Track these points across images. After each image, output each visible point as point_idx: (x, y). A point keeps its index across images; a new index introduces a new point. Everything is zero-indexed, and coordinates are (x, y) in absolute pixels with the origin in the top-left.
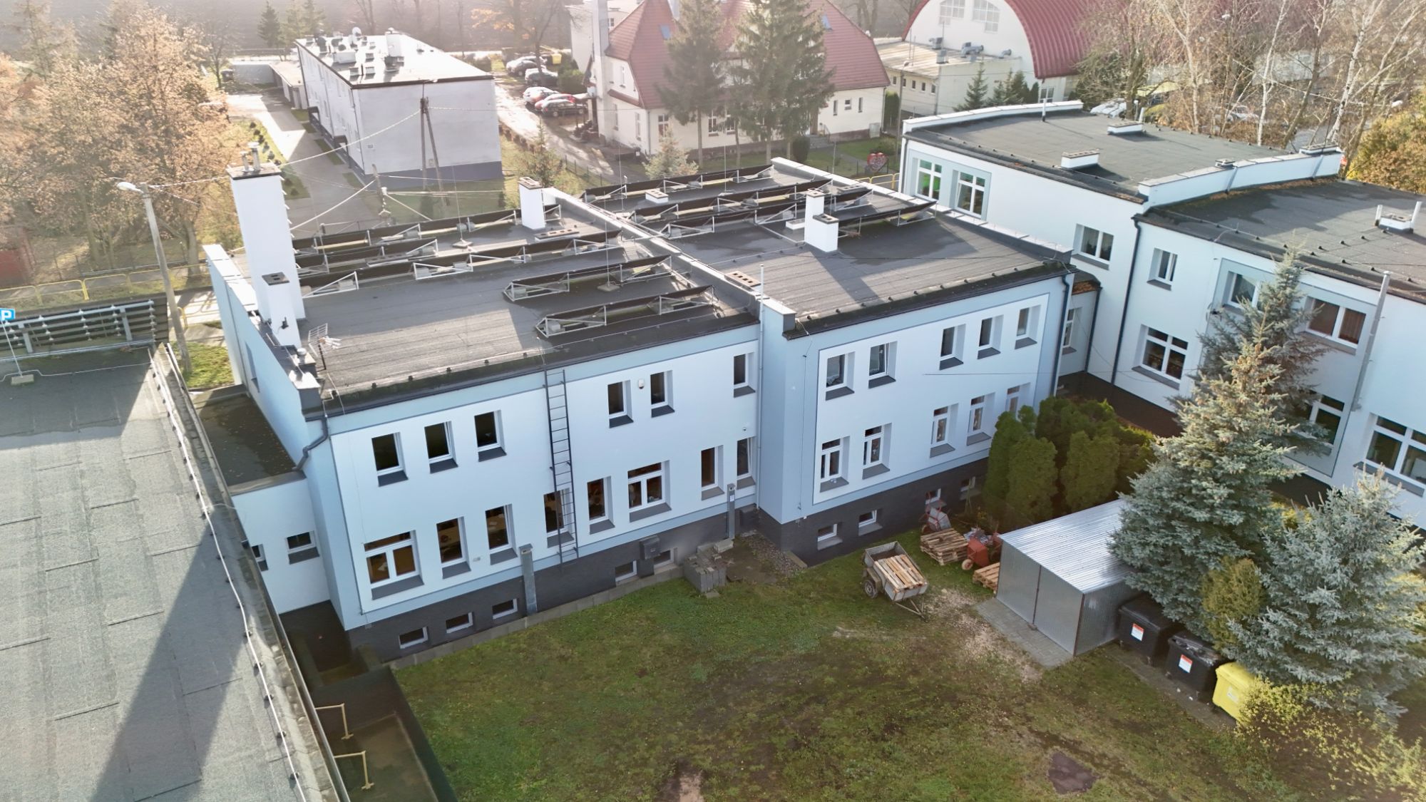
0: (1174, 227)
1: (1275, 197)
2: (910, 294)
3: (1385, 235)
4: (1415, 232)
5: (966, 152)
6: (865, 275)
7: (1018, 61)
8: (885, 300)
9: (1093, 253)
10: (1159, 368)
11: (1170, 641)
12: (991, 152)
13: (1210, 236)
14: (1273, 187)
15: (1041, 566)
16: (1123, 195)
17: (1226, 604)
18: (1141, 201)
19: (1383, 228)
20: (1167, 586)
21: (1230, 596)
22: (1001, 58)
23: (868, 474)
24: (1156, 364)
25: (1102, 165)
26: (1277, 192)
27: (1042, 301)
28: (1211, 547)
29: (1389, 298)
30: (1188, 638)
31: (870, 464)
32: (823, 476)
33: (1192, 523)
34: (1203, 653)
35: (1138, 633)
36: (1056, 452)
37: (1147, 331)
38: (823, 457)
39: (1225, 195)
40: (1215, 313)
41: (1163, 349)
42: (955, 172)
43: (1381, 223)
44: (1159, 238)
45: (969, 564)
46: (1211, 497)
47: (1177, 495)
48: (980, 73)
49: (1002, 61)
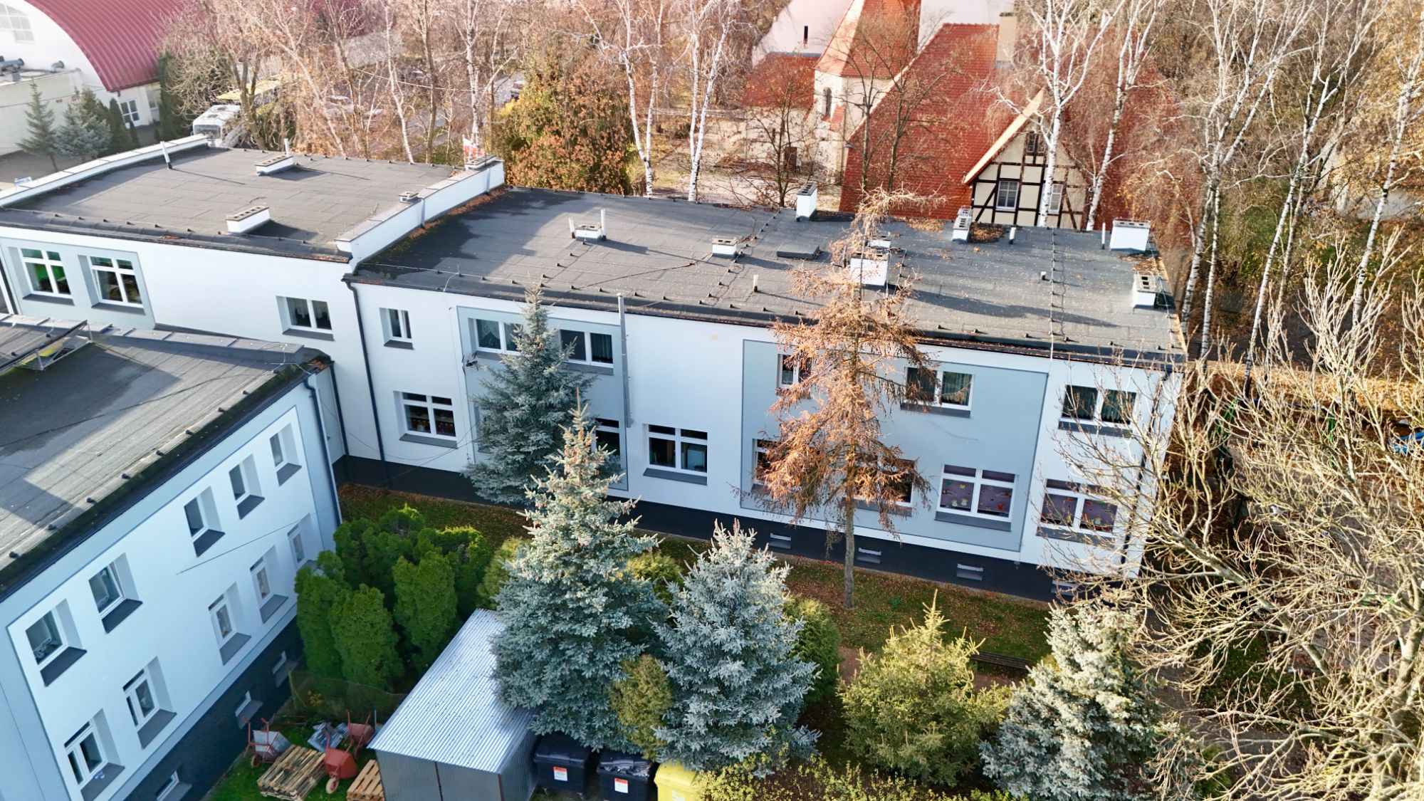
0: (393, 282)
1: (469, 223)
2: (116, 482)
3: (587, 247)
4: (608, 237)
5: (88, 230)
6: (30, 470)
7: (77, 74)
8: (83, 505)
9: (308, 324)
10: (428, 429)
11: (598, 771)
12: (125, 225)
13: (437, 286)
14: (460, 211)
15: (436, 763)
16: (321, 256)
17: (643, 711)
18: (345, 259)
19: (580, 239)
20: (575, 715)
21: (644, 700)
22: (52, 72)
23: (146, 736)
24: (422, 427)
25: (276, 220)
26: (466, 215)
27: (291, 418)
28: (609, 658)
29: (627, 316)
30: (615, 759)
31: (143, 721)
32: (79, 778)
33: (581, 640)
34: (634, 769)
35: (561, 775)
36: (382, 596)
37: (401, 396)
38: (71, 757)
39: (422, 231)
40: (470, 365)
41: (425, 410)
42: (82, 258)
43: (577, 235)
44: (380, 297)
45: (335, 783)
46: (590, 606)
47: (553, 615)
48: (37, 97)
49: (56, 76)
